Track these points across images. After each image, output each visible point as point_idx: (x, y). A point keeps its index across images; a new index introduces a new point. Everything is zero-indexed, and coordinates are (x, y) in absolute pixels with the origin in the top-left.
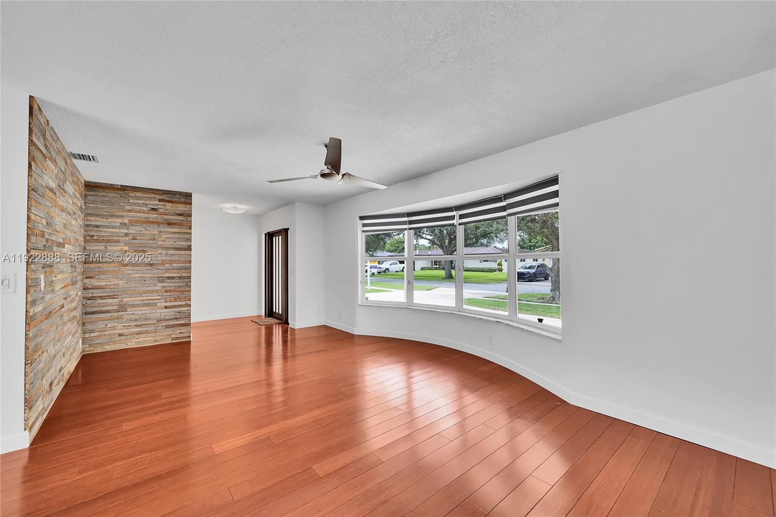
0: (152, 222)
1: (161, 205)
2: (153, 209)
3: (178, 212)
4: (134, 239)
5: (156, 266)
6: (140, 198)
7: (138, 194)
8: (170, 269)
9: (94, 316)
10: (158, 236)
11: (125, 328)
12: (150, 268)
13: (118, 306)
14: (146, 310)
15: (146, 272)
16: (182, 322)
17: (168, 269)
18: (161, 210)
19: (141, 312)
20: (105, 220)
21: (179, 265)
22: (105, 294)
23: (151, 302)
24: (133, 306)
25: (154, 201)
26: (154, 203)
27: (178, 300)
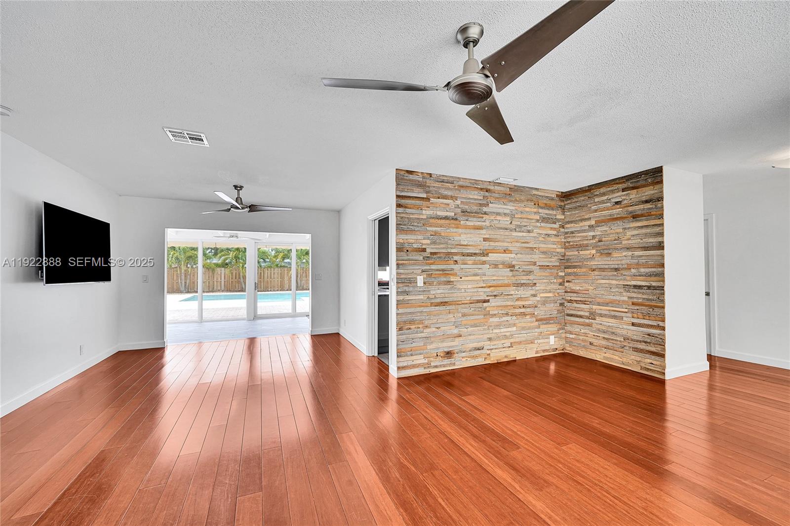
0: (616, 219)
1: (624, 195)
2: (617, 203)
3: (644, 199)
4: (600, 241)
5: (622, 272)
6: (604, 194)
7: (603, 190)
8: (637, 276)
9: (572, 319)
10: (623, 234)
11: (594, 337)
12: (616, 273)
13: (589, 313)
14: (612, 322)
15: (611, 277)
16: (653, 349)
17: (634, 276)
18: (625, 202)
19: (607, 323)
20: (577, 225)
21: (647, 270)
22: (579, 299)
23: (617, 314)
24: (601, 315)
25: (618, 192)
26: (618, 196)
27: (648, 318)
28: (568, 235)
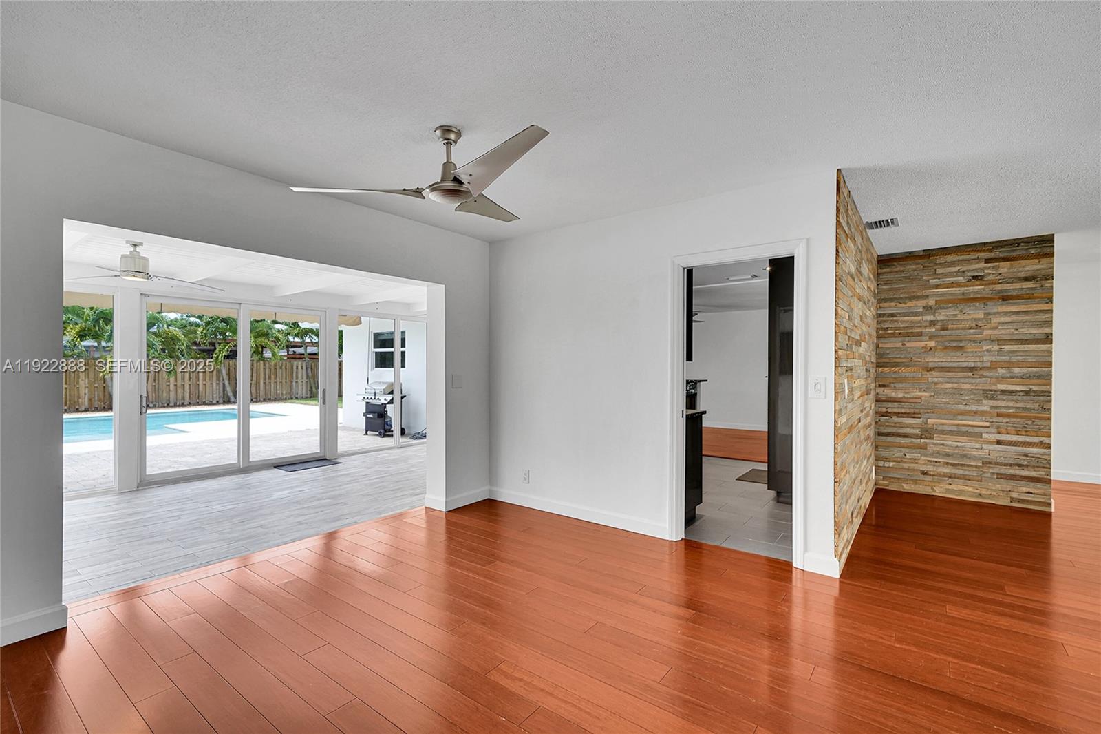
0: (975, 300)
1: (989, 268)
2: (975, 278)
3: (1023, 275)
4: (943, 329)
5: (981, 372)
6: (953, 264)
7: (950, 258)
8: (1007, 378)
9: (890, 439)
10: (984, 321)
11: (929, 463)
12: (970, 374)
13: (920, 430)
14: (963, 442)
15: (962, 380)
16: (1033, 474)
17: (1003, 378)
18: (990, 277)
19: (954, 443)
20: (903, 305)
21: (1025, 370)
22: (903, 411)
23: (971, 430)
24: (943, 432)
25: (977, 263)
26: (979, 267)
27: (1024, 433)
28: (884, 319)
